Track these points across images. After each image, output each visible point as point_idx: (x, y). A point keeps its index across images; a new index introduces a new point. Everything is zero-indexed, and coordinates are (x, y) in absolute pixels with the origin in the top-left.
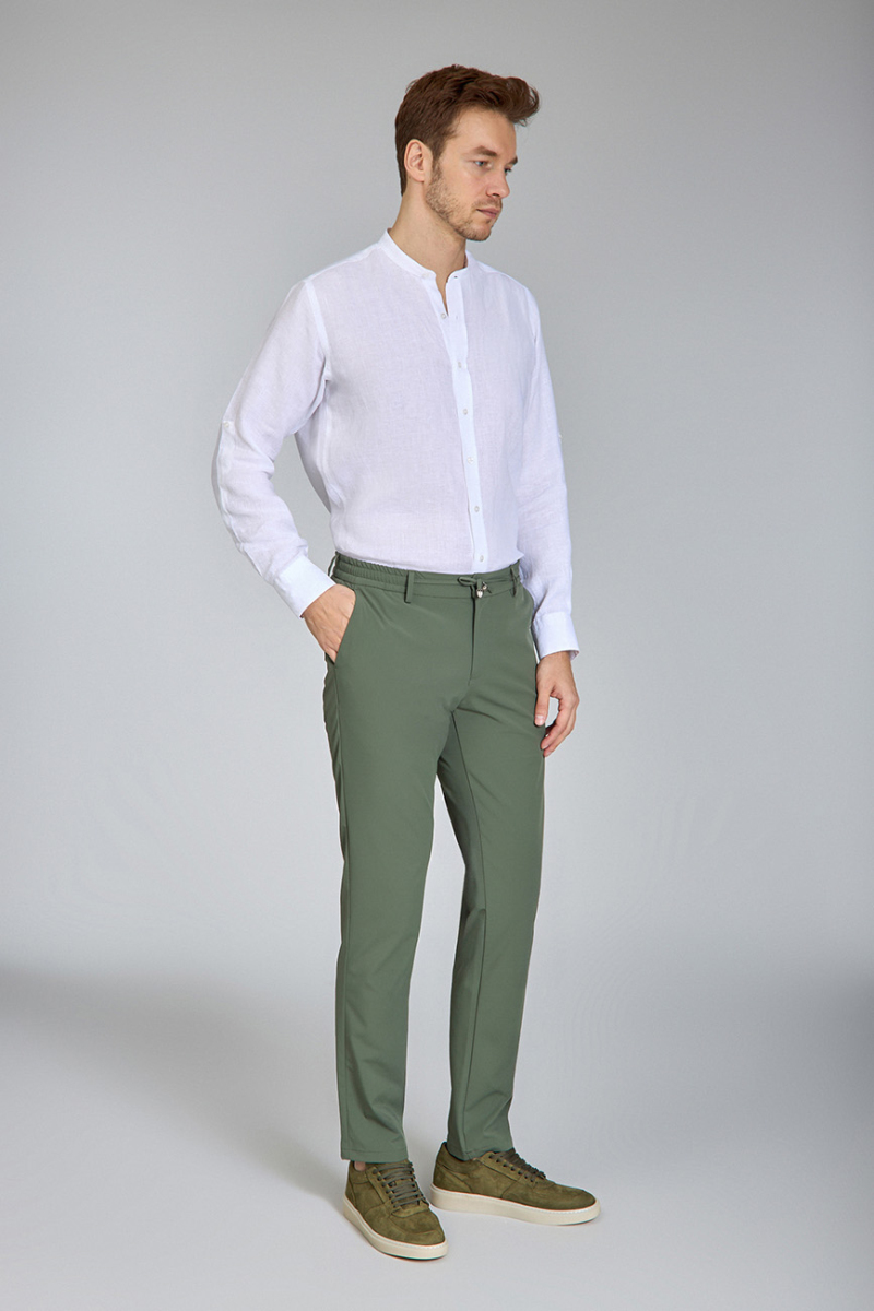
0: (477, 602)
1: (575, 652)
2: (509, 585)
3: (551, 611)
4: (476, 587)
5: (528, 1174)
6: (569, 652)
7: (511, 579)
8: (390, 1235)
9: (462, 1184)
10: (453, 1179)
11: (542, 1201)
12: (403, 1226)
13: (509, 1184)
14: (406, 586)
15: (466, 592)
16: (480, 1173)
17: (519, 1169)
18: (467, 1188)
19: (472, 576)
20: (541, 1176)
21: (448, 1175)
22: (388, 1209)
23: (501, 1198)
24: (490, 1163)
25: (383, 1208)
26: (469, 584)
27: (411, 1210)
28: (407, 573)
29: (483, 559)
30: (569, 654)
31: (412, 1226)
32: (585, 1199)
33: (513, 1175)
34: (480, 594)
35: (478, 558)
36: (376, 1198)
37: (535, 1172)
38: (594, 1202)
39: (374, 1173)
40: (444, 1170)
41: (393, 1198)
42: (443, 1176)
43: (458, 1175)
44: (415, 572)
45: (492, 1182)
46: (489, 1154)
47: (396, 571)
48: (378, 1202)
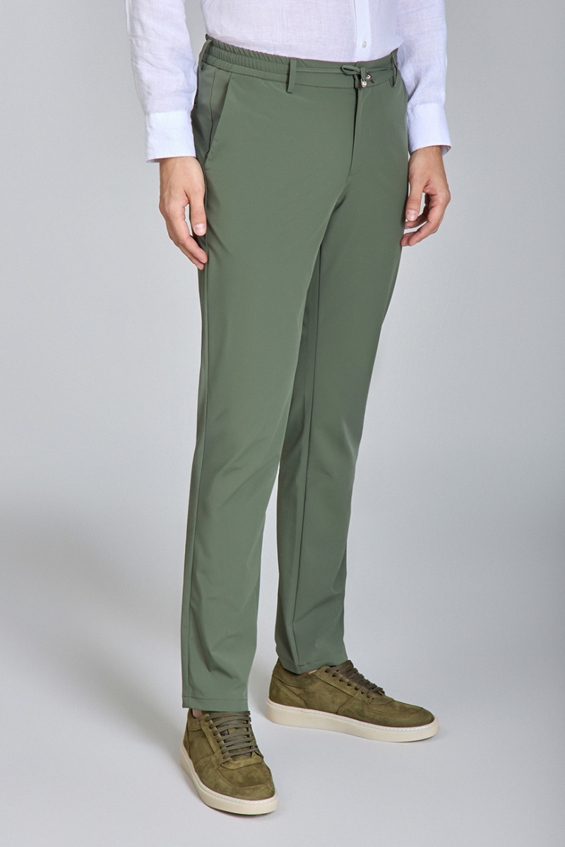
0: (360, 93)
1: (448, 148)
2: (389, 75)
3: (423, 102)
4: (360, 77)
5: (364, 689)
6: (441, 147)
7: (389, 66)
8: (216, 788)
9: (297, 699)
10: (289, 694)
11: (377, 717)
12: (230, 779)
13: (345, 699)
14: (288, 74)
15: (349, 82)
16: (315, 687)
17: (355, 685)
18: (302, 703)
19: (355, 64)
20: (380, 692)
21: (283, 689)
22: (217, 761)
23: (337, 713)
24: (326, 677)
25: (213, 759)
26: (353, 73)
27: (242, 762)
28: (289, 61)
29: (365, 50)
30: (442, 149)
31: (240, 779)
32: (421, 717)
33: (349, 691)
34: (364, 84)
35: (359, 43)
36: (206, 747)
37: (374, 687)
38: (432, 719)
39: (207, 720)
40: (279, 684)
41: (224, 748)
42: (278, 690)
43: (294, 689)
44: (298, 60)
45: (327, 697)
46: (325, 668)
47: (277, 59)
48: (209, 751)
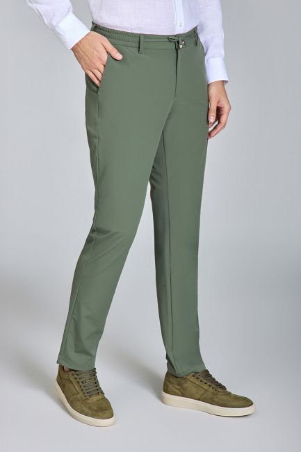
0: (179, 51)
1: (226, 82)
2: (194, 40)
3: (213, 57)
4: (178, 42)
5: (214, 386)
6: (223, 81)
7: (193, 35)
9: (177, 391)
10: (173, 388)
11: (221, 402)
12: (90, 408)
13: (203, 392)
14: (139, 43)
15: (172, 46)
16: (188, 385)
17: (209, 383)
18: (180, 393)
19: (175, 36)
20: (223, 388)
21: (170, 386)
22: (81, 398)
23: (199, 400)
24: (193, 379)
25: (79, 396)
26: (174, 41)
27: (95, 399)
28: (139, 36)
29: (181, 28)
31: (95, 408)
32: (246, 402)
33: (206, 387)
34: (181, 46)
35: (178, 24)
36: (74, 390)
37: (220, 385)
38: (252, 404)
39: (73, 375)
40: (168, 383)
41: (84, 391)
42: (168, 386)
43: (176, 386)
44: (144, 35)
45: (194, 390)
46: (192, 374)
47: (133, 35)
48: (75, 392)
